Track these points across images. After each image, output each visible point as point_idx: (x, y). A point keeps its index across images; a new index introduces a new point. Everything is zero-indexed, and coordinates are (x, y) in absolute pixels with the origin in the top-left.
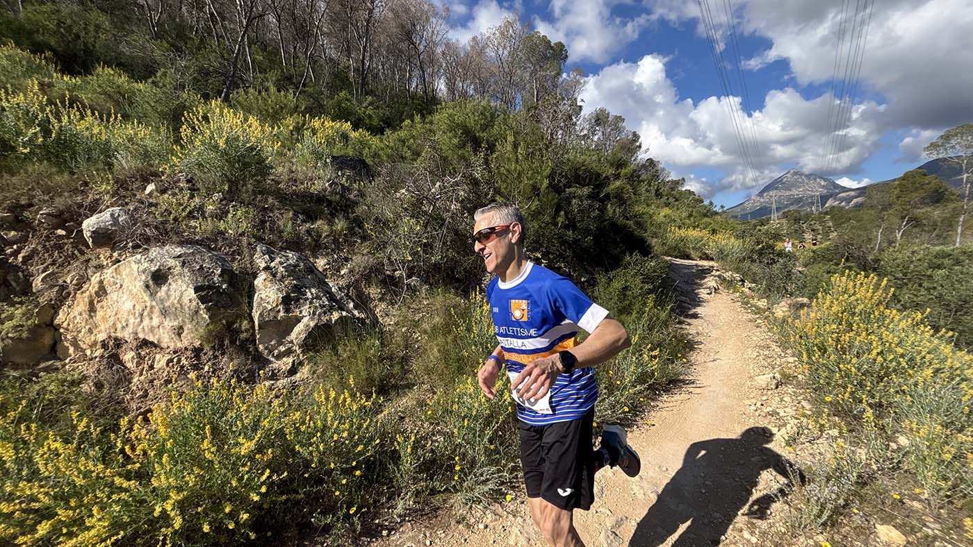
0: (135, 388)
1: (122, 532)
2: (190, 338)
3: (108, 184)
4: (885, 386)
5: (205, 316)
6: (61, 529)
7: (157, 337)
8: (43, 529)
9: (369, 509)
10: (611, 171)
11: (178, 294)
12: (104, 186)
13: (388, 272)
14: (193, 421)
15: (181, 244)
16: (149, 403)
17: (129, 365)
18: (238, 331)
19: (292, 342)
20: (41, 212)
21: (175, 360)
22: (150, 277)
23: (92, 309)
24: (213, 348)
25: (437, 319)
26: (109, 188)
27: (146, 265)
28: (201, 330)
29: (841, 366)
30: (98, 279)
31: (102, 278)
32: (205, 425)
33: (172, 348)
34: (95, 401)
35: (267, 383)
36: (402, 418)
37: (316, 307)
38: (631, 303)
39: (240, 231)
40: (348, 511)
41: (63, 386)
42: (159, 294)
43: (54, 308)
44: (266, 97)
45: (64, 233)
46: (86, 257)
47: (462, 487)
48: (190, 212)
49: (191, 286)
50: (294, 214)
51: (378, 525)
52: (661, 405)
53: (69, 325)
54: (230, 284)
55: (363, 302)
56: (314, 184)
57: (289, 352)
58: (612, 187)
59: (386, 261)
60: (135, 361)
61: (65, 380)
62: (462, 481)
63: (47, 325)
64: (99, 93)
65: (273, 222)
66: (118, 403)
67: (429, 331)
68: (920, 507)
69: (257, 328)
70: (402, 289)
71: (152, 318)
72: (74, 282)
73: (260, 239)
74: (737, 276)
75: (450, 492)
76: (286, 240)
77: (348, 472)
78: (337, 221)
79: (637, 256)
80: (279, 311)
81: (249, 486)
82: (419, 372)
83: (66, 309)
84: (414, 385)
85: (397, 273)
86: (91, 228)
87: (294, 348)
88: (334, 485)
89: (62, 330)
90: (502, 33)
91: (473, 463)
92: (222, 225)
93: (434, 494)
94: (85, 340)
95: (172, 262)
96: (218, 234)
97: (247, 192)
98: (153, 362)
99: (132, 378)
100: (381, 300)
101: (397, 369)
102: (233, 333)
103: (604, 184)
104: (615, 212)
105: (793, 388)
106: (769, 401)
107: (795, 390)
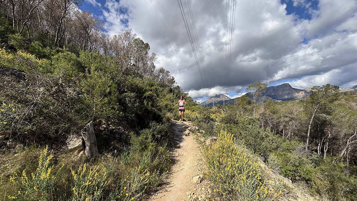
10: (148, 87)
58: (147, 94)
74: (197, 128)
79: (154, 123)
103: (144, 92)
104: (148, 104)
105: (207, 181)
106: (196, 191)
107: (207, 182)
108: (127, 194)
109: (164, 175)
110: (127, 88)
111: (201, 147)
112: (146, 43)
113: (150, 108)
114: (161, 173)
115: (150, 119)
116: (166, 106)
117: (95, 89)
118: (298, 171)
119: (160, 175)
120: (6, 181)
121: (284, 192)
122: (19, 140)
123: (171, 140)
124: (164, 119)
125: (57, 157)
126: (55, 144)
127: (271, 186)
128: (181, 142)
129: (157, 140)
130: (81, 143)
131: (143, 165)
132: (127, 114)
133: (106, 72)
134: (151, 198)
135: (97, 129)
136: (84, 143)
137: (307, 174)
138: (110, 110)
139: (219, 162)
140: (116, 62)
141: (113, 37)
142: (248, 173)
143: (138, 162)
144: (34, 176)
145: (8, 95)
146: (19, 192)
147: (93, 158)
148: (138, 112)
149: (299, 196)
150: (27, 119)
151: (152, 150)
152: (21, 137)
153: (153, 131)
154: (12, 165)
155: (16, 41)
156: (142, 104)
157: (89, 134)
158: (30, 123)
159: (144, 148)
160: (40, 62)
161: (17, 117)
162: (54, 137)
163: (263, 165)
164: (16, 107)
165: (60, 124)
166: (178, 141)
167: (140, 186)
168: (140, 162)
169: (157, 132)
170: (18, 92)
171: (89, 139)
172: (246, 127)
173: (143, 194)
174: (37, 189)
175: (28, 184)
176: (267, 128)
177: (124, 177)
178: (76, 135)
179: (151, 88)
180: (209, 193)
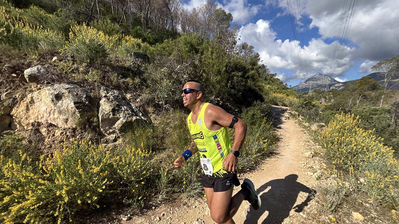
0: (46, 144)
1: (42, 203)
2: (71, 124)
3: (36, 55)
4: (356, 158)
5: (78, 115)
6: (14, 200)
7: (56, 123)
8: (6, 199)
9: (147, 198)
10: (251, 67)
11: (66, 105)
12: (34, 56)
13: (156, 102)
14: (73, 158)
15: (68, 83)
16: (52, 150)
17: (44, 134)
18: (93, 122)
19: (115, 128)
20: (5, 66)
21: (64, 133)
22: (54, 97)
23: (28, 109)
24: (81, 129)
25: (176, 122)
26: (36, 57)
27: (53, 91)
28: (76, 121)
29: (340, 149)
30: (31, 96)
31: (33, 96)
32: (78, 160)
33: (63, 128)
34: (28, 148)
35: (104, 145)
36: (161, 162)
37: (126, 114)
38: (255, 121)
39: (94, 80)
40: (138, 198)
41: (14, 141)
42: (58, 104)
43: (11, 108)
44: (106, 24)
45: (15, 75)
46: (25, 87)
47: (186, 191)
48: (73, 70)
49: (72, 101)
50: (118, 75)
51: (151, 205)
52: (266, 162)
53: (17, 115)
54: (89, 102)
55: (146, 113)
56: (126, 63)
57: (114, 132)
58: (250, 73)
59: (156, 97)
60: (47, 132)
61: (15, 139)
62: (186, 188)
63: (7, 115)
64: (32, 17)
65: (108, 77)
66: (38, 149)
67: (173, 127)
68: (369, 206)
69: (100, 121)
70: (163, 109)
71: (54, 115)
72: (20, 97)
73: (103, 84)
74: (297, 113)
75: (181, 192)
76: (114, 86)
77: (139, 182)
78: (136, 79)
79: (259, 102)
80: (110, 115)
81: (97, 186)
82: (168, 144)
83: (16, 108)
84: (166, 149)
85: (160, 103)
86: (28, 74)
87: (116, 131)
88: (133, 187)
89: (14, 117)
90: (206, 7)
91: (190, 182)
92: (86, 77)
93: (174, 193)
94: (24, 122)
95: (64, 91)
96: (85, 80)
97: (98, 64)
98: (55, 133)
99: (45, 140)
100: (153, 113)
101: (159, 141)
102: (90, 123)
103: (247, 71)
106: (309, 162)
107: (320, 159)
109: (273, 147)
111: (305, 131)
112: (228, 14)
128: (282, 124)
134: (266, 160)
141: (191, 11)
173: (260, 155)
180: (324, 166)
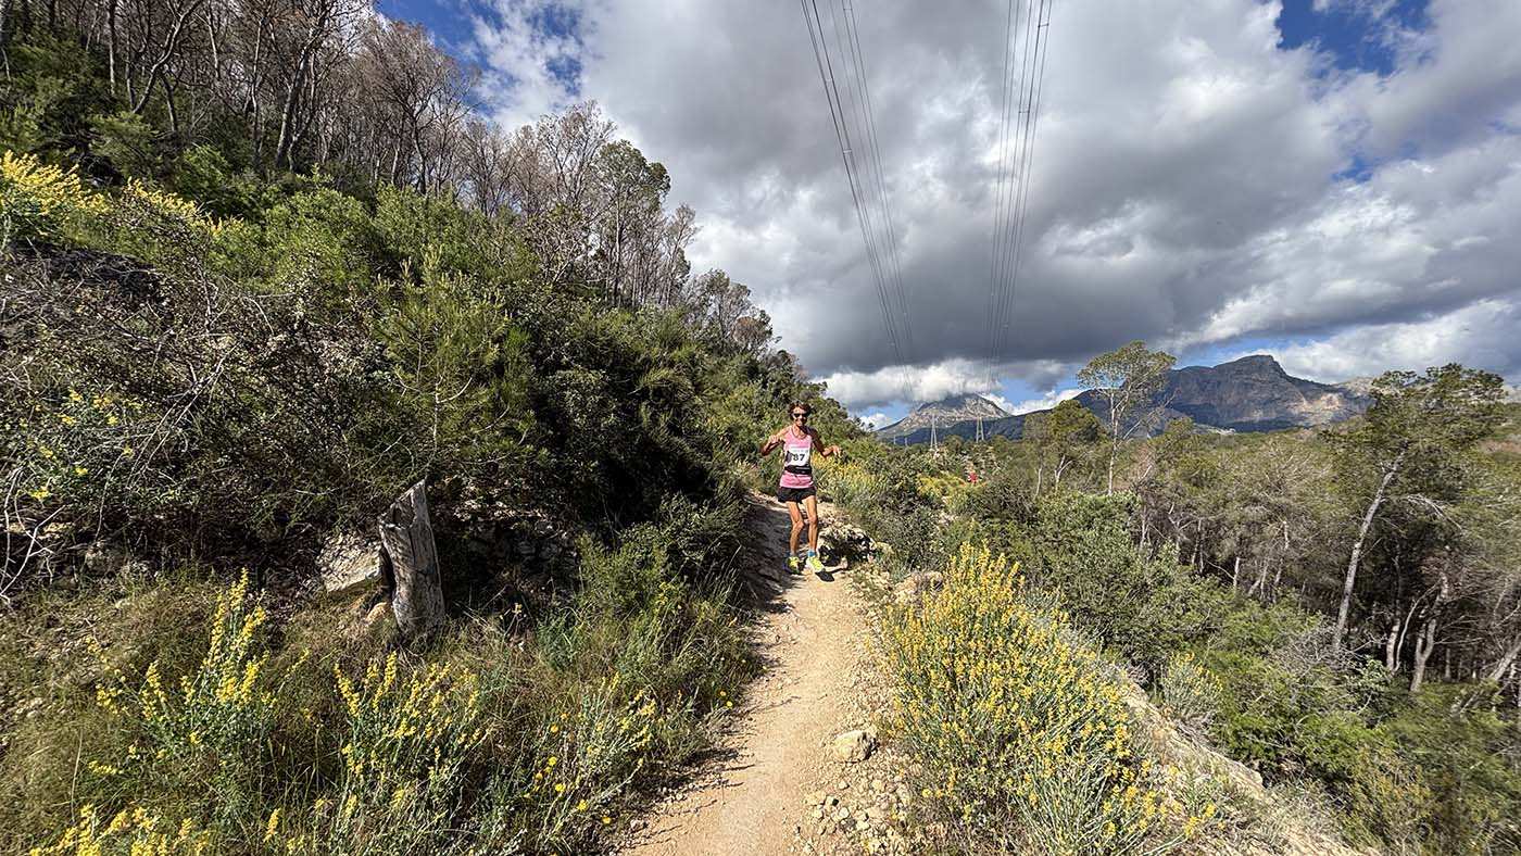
52: (652, 825)
58: (652, 377)
74: (859, 532)
79: (680, 500)
103: (643, 371)
104: (655, 421)
105: (893, 753)
106: (848, 791)
107: (896, 758)
108: (558, 788)
109: (715, 718)
110: (572, 351)
111: (872, 613)
112: (654, 165)
113: (662, 435)
114: (702, 709)
115: (660, 485)
116: (732, 434)
117: (440, 351)
118: (1292, 737)
119: (699, 717)
120: (83, 705)
121: (1227, 818)
122: (133, 542)
123: (747, 578)
124: (721, 487)
125: (282, 621)
126: (273, 566)
127: (1170, 792)
128: (791, 587)
129: (689, 570)
130: (376, 569)
131: (627, 672)
132: (569, 460)
133: (483, 279)
134: (655, 809)
135: (442, 515)
136: (388, 568)
137: (1334, 752)
138: (498, 440)
139: (953, 677)
140: (529, 239)
141: (514, 135)
142: (1073, 730)
143: (607, 660)
144: (193, 691)
145: (89, 361)
146: (132, 749)
147: (425, 635)
148: (615, 451)
149: (1291, 840)
150: (165, 464)
151: (670, 612)
152: (139, 531)
153: (673, 535)
154: (104, 642)
155: (124, 142)
156: (631, 420)
157: (409, 533)
158: (177, 478)
159: (635, 603)
160: (217, 231)
161: (126, 452)
162: (270, 541)
163: (1138, 702)
164: (120, 412)
165: (295, 487)
166: (777, 582)
167: (616, 760)
168: (614, 660)
169: (690, 541)
170: (131, 350)
171: (411, 555)
172: (1073, 537)
173: (623, 788)
174: (202, 743)
175: (164, 721)
176: (1165, 546)
177: (548, 718)
178: (358, 534)
179: (672, 355)
180: (900, 804)
